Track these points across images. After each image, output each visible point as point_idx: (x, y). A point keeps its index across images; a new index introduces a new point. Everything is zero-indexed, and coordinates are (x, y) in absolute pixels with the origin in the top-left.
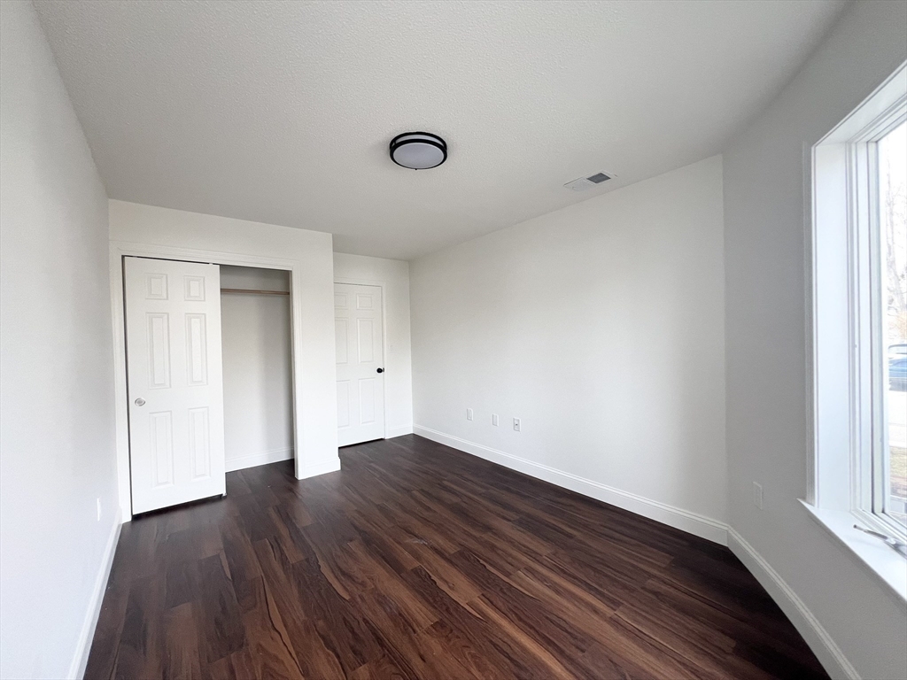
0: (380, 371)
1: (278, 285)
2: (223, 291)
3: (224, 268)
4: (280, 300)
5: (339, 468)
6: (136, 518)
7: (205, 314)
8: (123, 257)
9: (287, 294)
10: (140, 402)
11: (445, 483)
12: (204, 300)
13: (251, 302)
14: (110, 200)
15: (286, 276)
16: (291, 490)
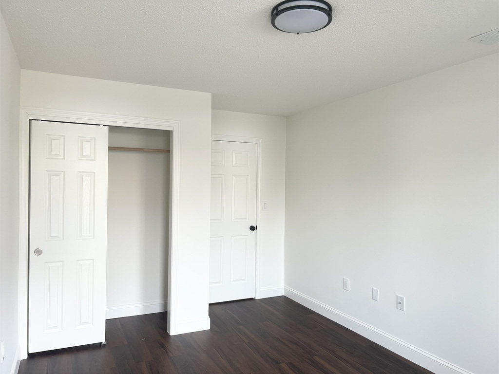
0: (253, 228)
1: (159, 144)
2: (111, 149)
3: (113, 129)
4: (160, 157)
5: (209, 328)
6: (32, 356)
7: (94, 173)
8: (30, 120)
9: (167, 152)
10: (38, 252)
11: (316, 358)
12: (95, 160)
13: (135, 159)
14: (22, 70)
15: (167, 135)
16: (163, 346)
